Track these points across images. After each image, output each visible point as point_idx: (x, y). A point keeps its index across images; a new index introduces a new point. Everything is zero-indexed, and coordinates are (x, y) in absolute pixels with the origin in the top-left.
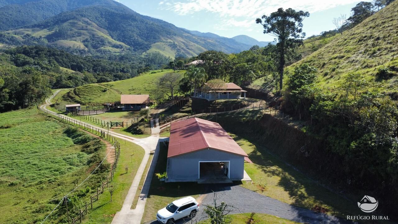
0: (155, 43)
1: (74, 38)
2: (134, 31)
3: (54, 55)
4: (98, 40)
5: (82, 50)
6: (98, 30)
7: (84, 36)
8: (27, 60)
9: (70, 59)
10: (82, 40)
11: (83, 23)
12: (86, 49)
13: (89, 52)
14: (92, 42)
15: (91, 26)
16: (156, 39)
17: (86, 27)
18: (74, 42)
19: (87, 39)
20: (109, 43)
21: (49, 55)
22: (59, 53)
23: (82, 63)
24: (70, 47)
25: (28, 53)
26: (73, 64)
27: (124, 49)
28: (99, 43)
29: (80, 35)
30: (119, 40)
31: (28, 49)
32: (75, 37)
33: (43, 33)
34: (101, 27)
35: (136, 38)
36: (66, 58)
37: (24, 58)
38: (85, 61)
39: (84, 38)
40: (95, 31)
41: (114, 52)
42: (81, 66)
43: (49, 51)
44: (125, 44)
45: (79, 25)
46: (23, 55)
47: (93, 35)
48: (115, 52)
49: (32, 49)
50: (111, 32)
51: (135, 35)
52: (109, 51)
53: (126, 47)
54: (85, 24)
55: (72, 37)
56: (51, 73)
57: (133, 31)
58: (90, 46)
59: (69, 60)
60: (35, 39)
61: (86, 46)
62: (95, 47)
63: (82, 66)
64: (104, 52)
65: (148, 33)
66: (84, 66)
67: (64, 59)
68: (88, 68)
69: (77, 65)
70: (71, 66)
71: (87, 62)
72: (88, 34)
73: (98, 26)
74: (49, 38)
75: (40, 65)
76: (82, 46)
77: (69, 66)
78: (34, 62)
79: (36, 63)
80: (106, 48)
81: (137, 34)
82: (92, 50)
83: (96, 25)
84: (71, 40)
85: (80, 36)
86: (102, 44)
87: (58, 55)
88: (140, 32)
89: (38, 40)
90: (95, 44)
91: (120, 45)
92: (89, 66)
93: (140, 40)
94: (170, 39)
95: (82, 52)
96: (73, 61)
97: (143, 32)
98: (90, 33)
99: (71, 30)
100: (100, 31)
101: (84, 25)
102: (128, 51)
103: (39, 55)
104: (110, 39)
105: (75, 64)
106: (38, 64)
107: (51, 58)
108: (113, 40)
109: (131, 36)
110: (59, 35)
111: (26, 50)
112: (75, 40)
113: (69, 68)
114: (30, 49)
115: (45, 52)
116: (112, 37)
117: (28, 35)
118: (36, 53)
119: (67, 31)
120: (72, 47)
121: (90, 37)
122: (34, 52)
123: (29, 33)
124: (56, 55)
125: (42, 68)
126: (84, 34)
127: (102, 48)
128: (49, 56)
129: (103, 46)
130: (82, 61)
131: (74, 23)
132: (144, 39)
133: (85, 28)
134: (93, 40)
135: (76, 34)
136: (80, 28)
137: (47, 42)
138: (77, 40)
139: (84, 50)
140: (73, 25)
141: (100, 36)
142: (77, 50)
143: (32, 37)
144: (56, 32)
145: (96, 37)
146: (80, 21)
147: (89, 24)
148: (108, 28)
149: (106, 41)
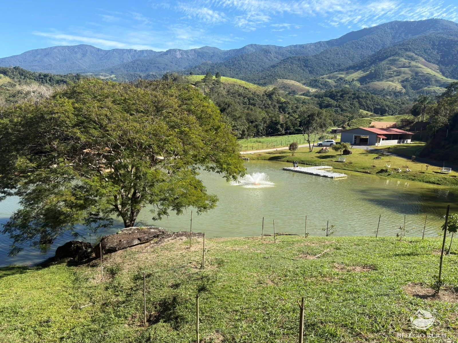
1: (391, 79)
3: (358, 97)
4: (422, 79)
5: (398, 92)
6: (425, 66)
7: (403, 75)
8: (330, 103)
9: (375, 102)
10: (400, 80)
11: (405, 59)
12: (404, 91)
13: (407, 94)
14: (413, 81)
15: (416, 62)
17: (410, 63)
18: (390, 83)
19: (407, 79)
20: (437, 81)
21: (353, 97)
22: (364, 95)
23: (387, 106)
24: (384, 89)
25: (334, 96)
26: (377, 107)
28: (422, 83)
29: (399, 73)
31: (334, 93)
32: (392, 77)
33: (357, 75)
34: (430, 62)
36: (370, 101)
37: (328, 101)
38: (392, 103)
39: (403, 77)
40: (420, 68)
42: (385, 109)
43: (354, 94)
45: (400, 61)
46: (329, 99)
47: (417, 73)
49: (338, 92)
50: (443, 67)
52: (435, 92)
54: (408, 60)
55: (389, 77)
56: (346, 114)
58: (409, 86)
59: (373, 103)
60: (347, 83)
61: (404, 87)
62: (415, 87)
63: (387, 109)
64: (426, 93)
66: (389, 109)
67: (368, 102)
68: (393, 112)
69: (381, 109)
70: (374, 109)
71: (394, 104)
72: (410, 72)
73: (426, 60)
74: (362, 80)
75: (340, 108)
76: (398, 87)
77: (372, 109)
78: (336, 105)
79: (338, 105)
80: (431, 88)
82: (411, 91)
83: (423, 60)
84: (387, 81)
85: (399, 75)
86: (426, 84)
87: (362, 98)
89: (350, 83)
90: (417, 84)
92: (395, 109)
95: (396, 94)
96: (378, 104)
98: (412, 71)
99: (389, 69)
100: (427, 67)
101: (407, 61)
104: (439, 76)
105: (379, 107)
106: (339, 106)
107: (355, 101)
108: (444, 78)
110: (373, 77)
111: (333, 94)
112: (392, 81)
113: (371, 111)
114: (336, 92)
115: (350, 95)
116: (443, 74)
117: (341, 79)
118: (342, 96)
119: (383, 71)
120: (386, 89)
121: (412, 76)
122: (339, 95)
123: (343, 76)
124: (360, 98)
125: (342, 111)
126: (404, 73)
127: (426, 88)
128: (353, 99)
129: (427, 86)
130: (388, 103)
131: (395, 60)
133: (407, 65)
134: (415, 79)
135: (395, 73)
136: (400, 66)
137: (359, 85)
138: (395, 81)
139: (400, 92)
140: (393, 62)
141: (426, 73)
142: (392, 93)
143: (344, 81)
144: (371, 73)
145: (420, 75)
146: (403, 57)
147: (413, 60)
148: (439, 63)
149: (433, 80)
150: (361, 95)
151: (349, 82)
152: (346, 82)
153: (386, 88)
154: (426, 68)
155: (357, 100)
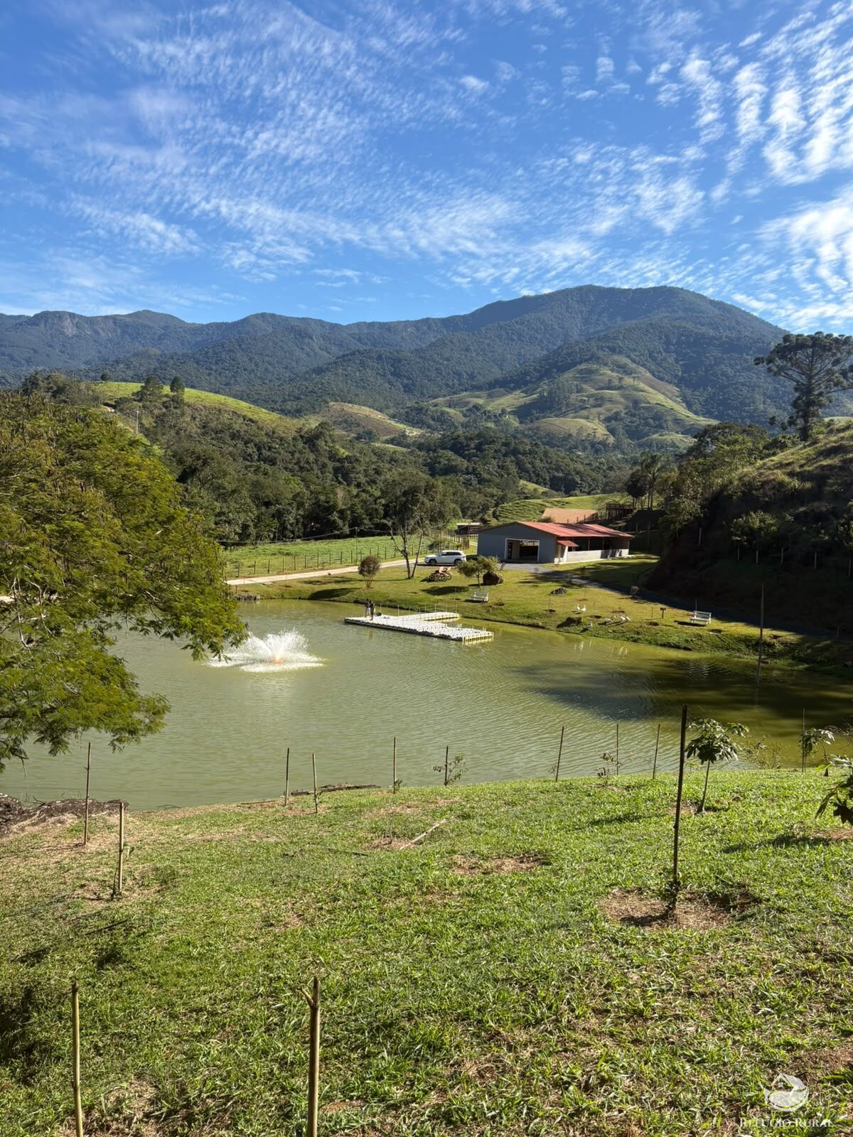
1: (584, 413)
2: (759, 387)
3: (515, 452)
4: (646, 415)
5: (600, 443)
6: (652, 387)
7: (608, 405)
8: (454, 463)
9: (551, 463)
10: (602, 417)
11: (612, 370)
12: (611, 440)
13: (617, 446)
14: (628, 420)
15: (634, 378)
17: (621, 379)
18: (583, 421)
19: (617, 413)
20: (677, 421)
21: (504, 451)
22: (528, 448)
23: (578, 473)
24: (570, 435)
25: (462, 448)
26: (556, 474)
28: (647, 424)
29: (599, 402)
31: (462, 439)
32: (586, 408)
33: (511, 400)
34: (662, 379)
35: (761, 407)
36: (541, 460)
37: (448, 460)
38: (588, 468)
39: (609, 410)
40: (643, 391)
42: (574, 480)
43: (506, 444)
45: (601, 375)
46: (450, 453)
47: (636, 403)
49: (471, 439)
50: (688, 392)
51: (759, 398)
52: (674, 445)
54: (618, 372)
55: (579, 409)
56: (489, 490)
57: (753, 388)
58: (621, 431)
59: (547, 466)
60: (489, 417)
61: (612, 431)
62: (634, 434)
63: (578, 479)
64: (657, 446)
66: (582, 480)
67: (538, 463)
68: (590, 486)
69: (565, 479)
70: (551, 480)
71: (593, 470)
72: (622, 400)
73: (654, 375)
74: (523, 413)
75: (476, 475)
76: (601, 431)
77: (545, 479)
78: (467, 469)
79: (471, 469)
80: (664, 438)
81: (764, 394)
82: (626, 441)
83: (648, 375)
84: (575, 417)
85: (600, 406)
86: (656, 427)
87: (524, 454)
88: (776, 389)
89: (497, 418)
90: (637, 427)
92: (594, 480)
95: (597, 447)
96: (558, 469)
98: (626, 397)
99: (580, 390)
100: (655, 389)
101: (615, 374)
103: (481, 451)
104: (682, 411)
105: (561, 475)
106: (474, 472)
107: (508, 460)
108: (691, 415)
109: (747, 401)
110: (548, 405)
111: (458, 442)
112: (587, 418)
113: (545, 484)
114: (466, 438)
115: (497, 446)
116: (689, 406)
117: (476, 407)
118: (479, 448)
119: (567, 394)
120: (574, 435)
121: (627, 408)
122: (473, 446)
123: (480, 401)
124: (519, 453)
125: (479, 483)
126: (611, 401)
127: (655, 436)
128: (505, 455)
129: (657, 432)
130: (580, 467)
131: (590, 372)
133: (616, 383)
134: (633, 415)
135: (592, 401)
136: (602, 385)
137: (517, 424)
138: (591, 417)
139: (604, 443)
140: (587, 376)
141: (655, 402)
142: (587, 444)
143: (485, 412)
144: (541, 397)
145: (643, 408)
146: (606, 365)
147: (628, 372)
148: (681, 382)
149: (669, 418)
150: (521, 448)
151: (495, 416)
153: (574, 432)
154: (655, 392)
155: (513, 458)
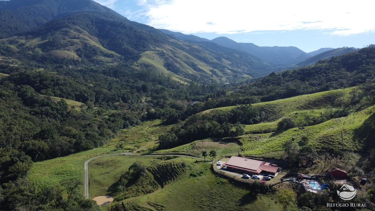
0: (144, 51)
1: (67, 48)
2: (125, 40)
3: (58, 84)
4: (90, 50)
5: (76, 61)
6: (90, 38)
7: (76, 45)
9: (73, 88)
10: (74, 50)
11: (75, 31)
12: (80, 59)
13: (82, 62)
14: (84, 51)
15: (83, 35)
16: (145, 47)
17: (78, 35)
18: (67, 52)
19: (80, 49)
20: (101, 52)
21: (53, 84)
23: (85, 91)
24: (65, 58)
26: (77, 93)
27: (115, 59)
28: (91, 53)
29: (72, 44)
30: (110, 49)
32: (67, 46)
33: (36, 41)
34: (92, 35)
35: (127, 47)
36: (69, 87)
38: (87, 87)
39: (76, 47)
40: (87, 40)
41: (105, 62)
42: (84, 95)
44: (116, 53)
45: (71, 33)
47: (86, 45)
48: (107, 62)
49: (36, 77)
50: (102, 40)
51: (125, 44)
52: (102, 61)
53: (117, 56)
54: (77, 32)
55: (64, 46)
57: (123, 40)
58: (83, 56)
61: (80, 56)
62: (87, 57)
63: (86, 95)
64: (96, 62)
65: (137, 42)
67: (68, 89)
68: (91, 97)
69: (80, 95)
70: (75, 96)
71: (89, 88)
72: (81, 43)
73: (89, 33)
74: (43, 47)
76: (76, 57)
77: (73, 97)
80: (98, 58)
81: (127, 42)
82: (86, 60)
83: (88, 33)
84: (64, 50)
85: (73, 45)
86: (94, 54)
88: (130, 41)
90: (88, 54)
91: (111, 54)
93: (130, 48)
94: (158, 47)
95: (75, 62)
96: (77, 90)
97: (132, 40)
98: (82, 42)
99: (64, 39)
101: (76, 33)
102: (119, 60)
104: (103, 49)
105: (79, 93)
108: (105, 49)
109: (122, 44)
110: (53, 45)
111: (30, 79)
112: (68, 50)
115: (49, 82)
116: (103, 45)
117: (22, 45)
119: (60, 40)
120: (66, 58)
121: (82, 46)
123: (23, 41)
124: (60, 85)
126: (76, 44)
127: (95, 57)
129: (95, 56)
130: (84, 88)
131: (67, 32)
132: (133, 48)
133: (77, 36)
134: (86, 49)
135: (69, 44)
136: (72, 37)
137: (41, 52)
138: (70, 50)
139: (77, 61)
140: (66, 33)
141: (92, 45)
142: (71, 61)
143: (27, 47)
144: (49, 41)
145: (88, 46)
146: (72, 29)
147: (80, 32)
148: (99, 36)
149: (98, 51)
150: (60, 82)
151: (32, 49)
152: (28, 49)
153: (66, 57)
154: (92, 40)
155: (57, 87)
